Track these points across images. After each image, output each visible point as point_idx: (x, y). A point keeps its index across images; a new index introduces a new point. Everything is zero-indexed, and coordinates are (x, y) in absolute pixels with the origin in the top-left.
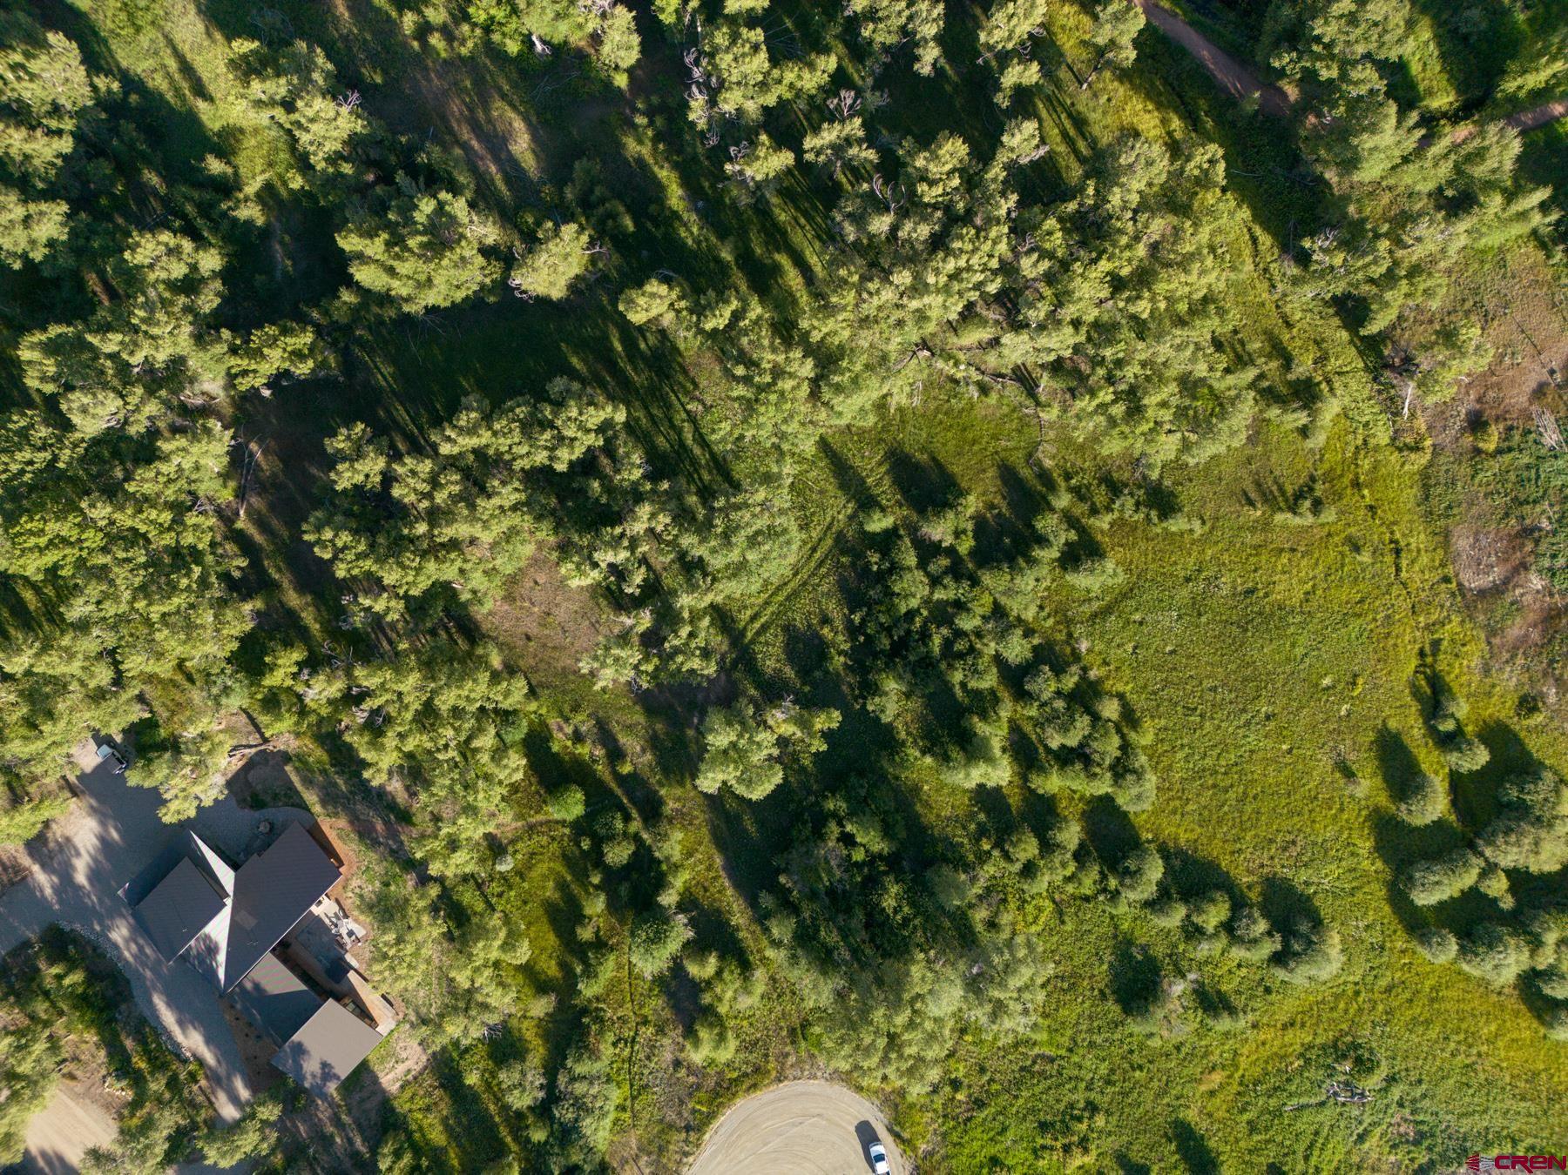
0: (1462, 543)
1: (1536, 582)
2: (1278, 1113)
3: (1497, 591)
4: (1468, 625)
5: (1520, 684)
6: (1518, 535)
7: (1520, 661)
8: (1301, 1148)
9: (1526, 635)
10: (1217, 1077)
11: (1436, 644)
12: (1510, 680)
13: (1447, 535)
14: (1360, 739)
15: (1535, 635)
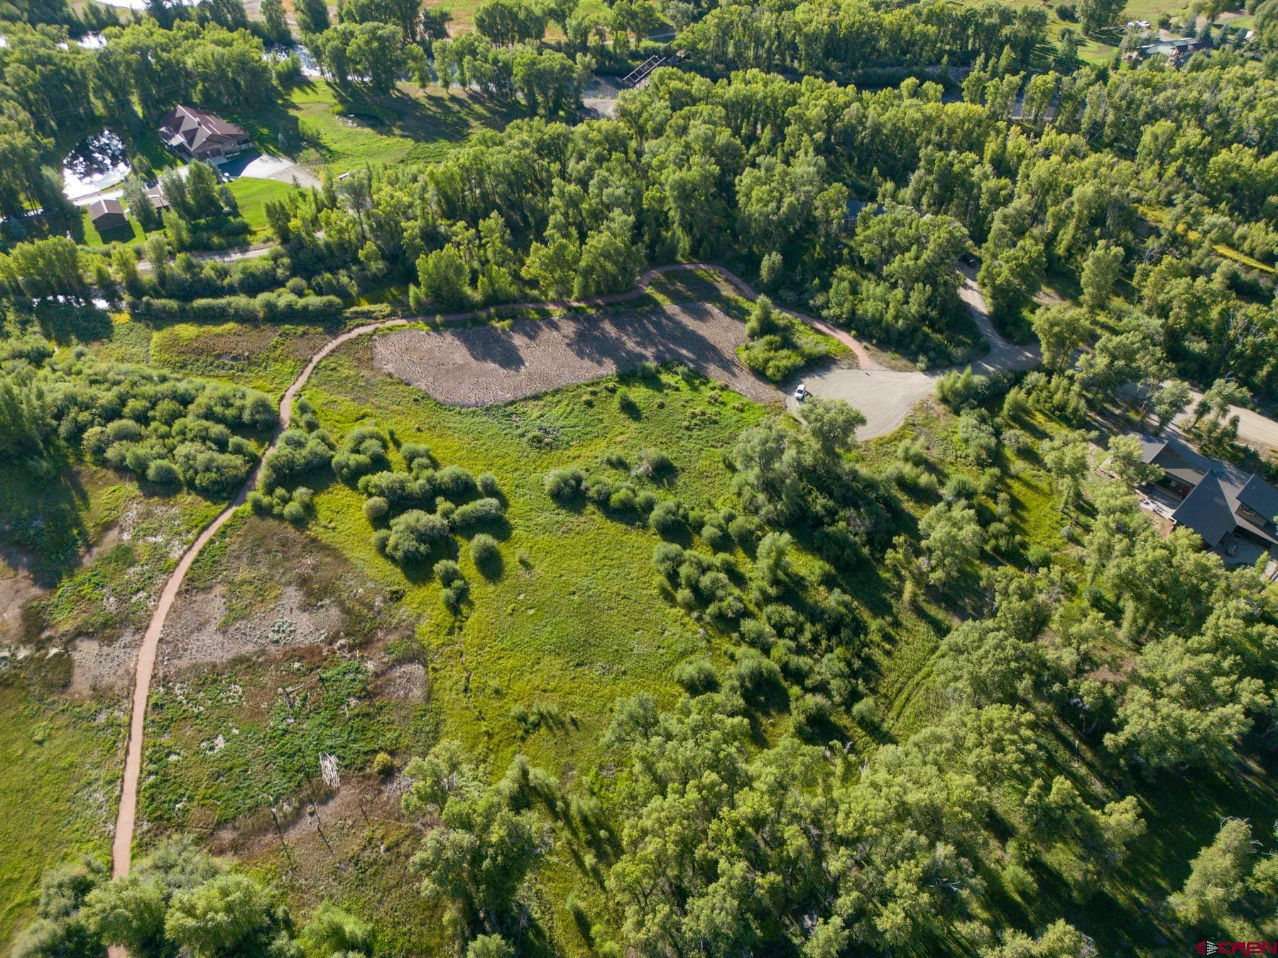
0: (417, 693)
1: (370, 666)
2: (587, 425)
3: (400, 662)
4: (426, 643)
5: (398, 609)
6: (376, 695)
7: (395, 621)
8: (576, 413)
9: (386, 635)
10: (619, 438)
11: (451, 632)
12: (404, 611)
13: (428, 698)
14: (514, 581)
15: (380, 634)
